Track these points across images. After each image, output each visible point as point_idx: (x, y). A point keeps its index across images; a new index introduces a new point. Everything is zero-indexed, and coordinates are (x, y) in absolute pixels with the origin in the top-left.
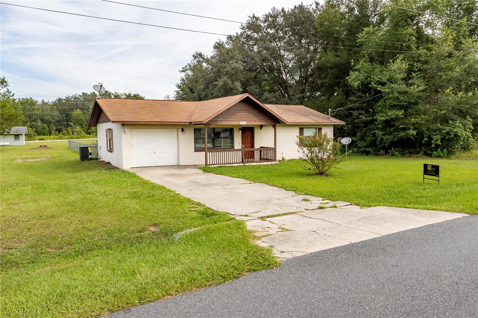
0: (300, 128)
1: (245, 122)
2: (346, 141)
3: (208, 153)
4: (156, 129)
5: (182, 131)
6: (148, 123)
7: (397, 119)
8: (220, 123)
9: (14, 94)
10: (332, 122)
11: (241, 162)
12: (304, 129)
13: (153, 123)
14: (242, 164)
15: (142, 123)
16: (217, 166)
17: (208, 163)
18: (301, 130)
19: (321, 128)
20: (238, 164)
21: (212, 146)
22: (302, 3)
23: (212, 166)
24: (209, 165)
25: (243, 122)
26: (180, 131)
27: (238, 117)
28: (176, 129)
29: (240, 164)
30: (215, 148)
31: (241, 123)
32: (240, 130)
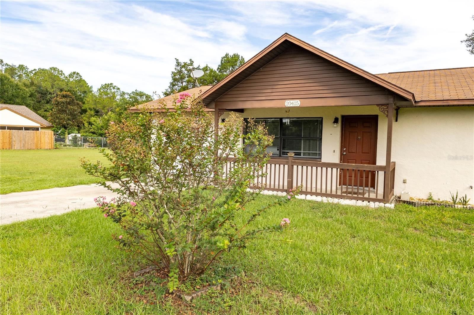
1: (298, 101)
11: (286, 188)
14: (284, 193)
20: (275, 193)
25: (292, 101)
29: (280, 194)
30: (282, 155)
31: (286, 105)
32: (336, 121)
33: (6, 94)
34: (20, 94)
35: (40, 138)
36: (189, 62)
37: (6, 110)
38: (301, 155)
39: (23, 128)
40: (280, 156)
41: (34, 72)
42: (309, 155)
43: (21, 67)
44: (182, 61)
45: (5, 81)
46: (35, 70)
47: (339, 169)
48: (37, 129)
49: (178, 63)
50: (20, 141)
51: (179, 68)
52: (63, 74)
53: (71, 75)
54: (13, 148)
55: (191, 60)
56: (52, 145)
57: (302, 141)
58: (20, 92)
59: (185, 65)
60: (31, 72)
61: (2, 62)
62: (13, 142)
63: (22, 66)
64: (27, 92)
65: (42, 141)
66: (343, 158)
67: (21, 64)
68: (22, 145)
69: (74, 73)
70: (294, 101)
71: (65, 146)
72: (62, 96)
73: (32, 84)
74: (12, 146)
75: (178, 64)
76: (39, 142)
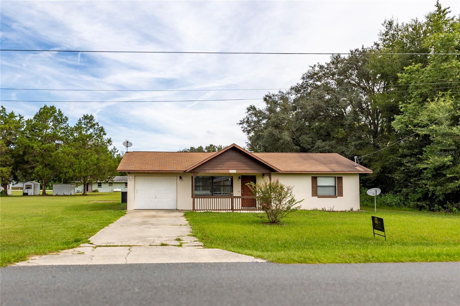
0: (312, 177)
1: (235, 171)
2: (373, 192)
3: (196, 199)
4: (158, 177)
5: (180, 179)
6: (146, 172)
7: (444, 167)
8: (208, 171)
9: (118, 150)
10: (356, 170)
11: (230, 208)
12: (318, 178)
13: (151, 172)
14: (231, 211)
15: (142, 171)
16: (204, 211)
17: (196, 209)
18: (314, 179)
19: (342, 177)
20: (226, 211)
21: (210, 193)
22: (363, 46)
23: (199, 211)
24: (196, 210)
25: (232, 170)
26: (178, 178)
27: (229, 165)
28: (176, 177)
29: (229, 211)
30: (213, 195)
31: (230, 172)
32: (239, 178)
38: (221, 194)
42: (226, 194)
57: (222, 188)
66: (242, 194)
70: (233, 170)
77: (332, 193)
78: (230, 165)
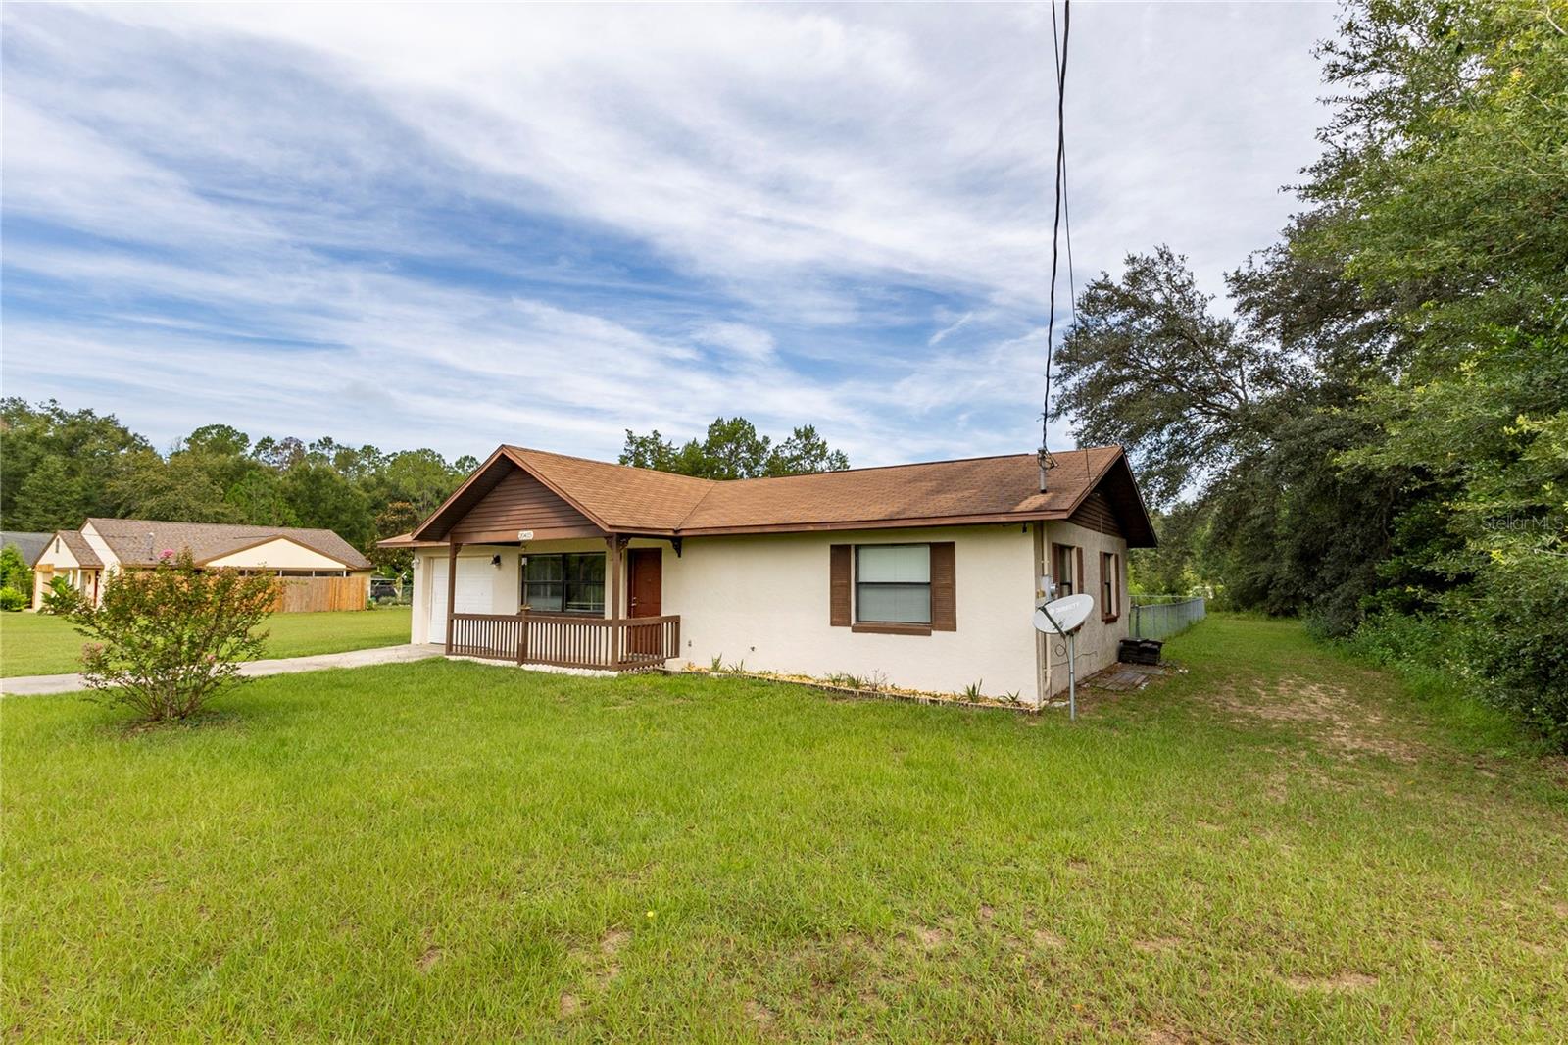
0: (832, 547)
1: (532, 532)
3: (455, 622)
8: (476, 539)
12: (862, 550)
17: (454, 649)
18: (842, 557)
19: (953, 544)
24: (452, 654)
25: (526, 532)
27: (518, 517)
29: (511, 662)
31: (519, 537)
33: (323, 504)
34: (351, 504)
35: (339, 591)
36: (652, 437)
37: (282, 540)
39: (311, 572)
40: (563, 611)
41: (392, 459)
43: (368, 450)
44: (638, 434)
45: (324, 481)
46: (394, 454)
47: (625, 628)
48: (338, 573)
49: (631, 438)
50: (301, 597)
51: (633, 448)
52: (443, 460)
53: (460, 463)
54: (286, 608)
55: (655, 432)
56: (362, 603)
58: (350, 500)
59: (643, 443)
60: (386, 458)
61: (331, 442)
62: (288, 599)
63: (370, 447)
64: (364, 500)
65: (344, 596)
66: (633, 611)
67: (368, 444)
68: (304, 604)
69: (467, 458)
71: (396, 604)
72: (395, 511)
73: (381, 482)
74: (284, 606)
75: (632, 440)
76: (337, 597)
77: (922, 616)
78: (526, 516)
